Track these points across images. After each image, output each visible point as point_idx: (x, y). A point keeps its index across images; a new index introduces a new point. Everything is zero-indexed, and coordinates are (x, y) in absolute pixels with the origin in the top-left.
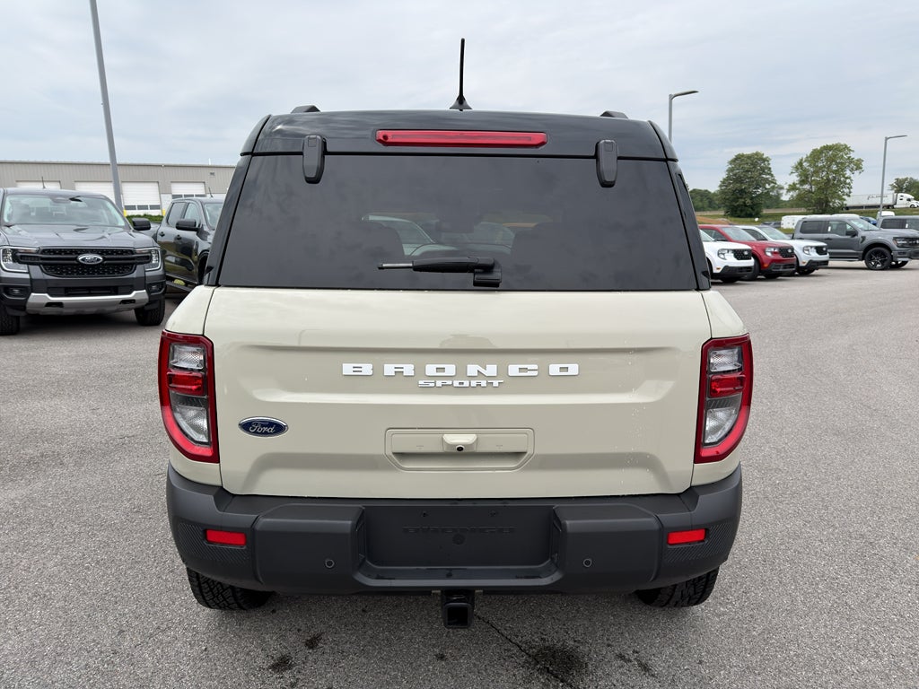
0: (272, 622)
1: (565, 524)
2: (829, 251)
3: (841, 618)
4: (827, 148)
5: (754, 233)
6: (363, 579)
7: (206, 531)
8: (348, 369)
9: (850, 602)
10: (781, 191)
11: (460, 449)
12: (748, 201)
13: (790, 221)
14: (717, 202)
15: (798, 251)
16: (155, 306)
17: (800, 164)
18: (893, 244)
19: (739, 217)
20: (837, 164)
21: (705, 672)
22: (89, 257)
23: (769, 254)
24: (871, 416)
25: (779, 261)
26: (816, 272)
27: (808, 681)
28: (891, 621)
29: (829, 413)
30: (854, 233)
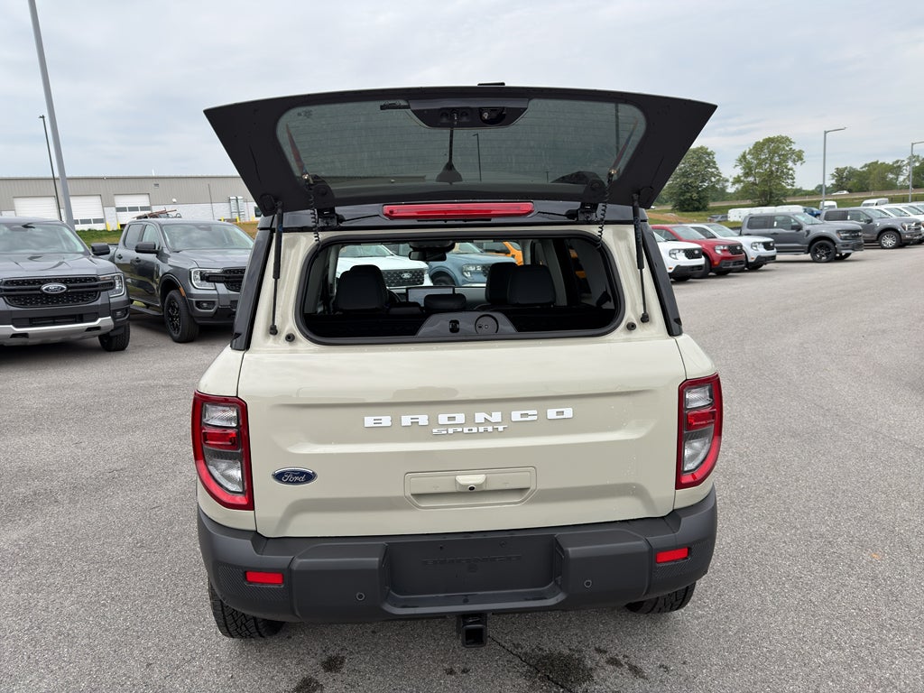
0: (290, 647)
1: (568, 551)
2: (776, 245)
3: (807, 614)
4: (769, 141)
5: (702, 231)
6: (389, 608)
7: (245, 572)
8: (369, 421)
9: (813, 599)
10: (727, 184)
11: (472, 489)
12: (695, 195)
13: (736, 215)
14: (665, 197)
15: (746, 247)
16: (120, 332)
17: (744, 156)
18: (836, 237)
19: (687, 211)
20: (779, 156)
21: (689, 671)
22: (52, 286)
23: (719, 252)
24: (824, 416)
25: (729, 258)
26: (764, 267)
27: (781, 674)
28: (851, 615)
29: (785, 415)
30: (799, 228)
